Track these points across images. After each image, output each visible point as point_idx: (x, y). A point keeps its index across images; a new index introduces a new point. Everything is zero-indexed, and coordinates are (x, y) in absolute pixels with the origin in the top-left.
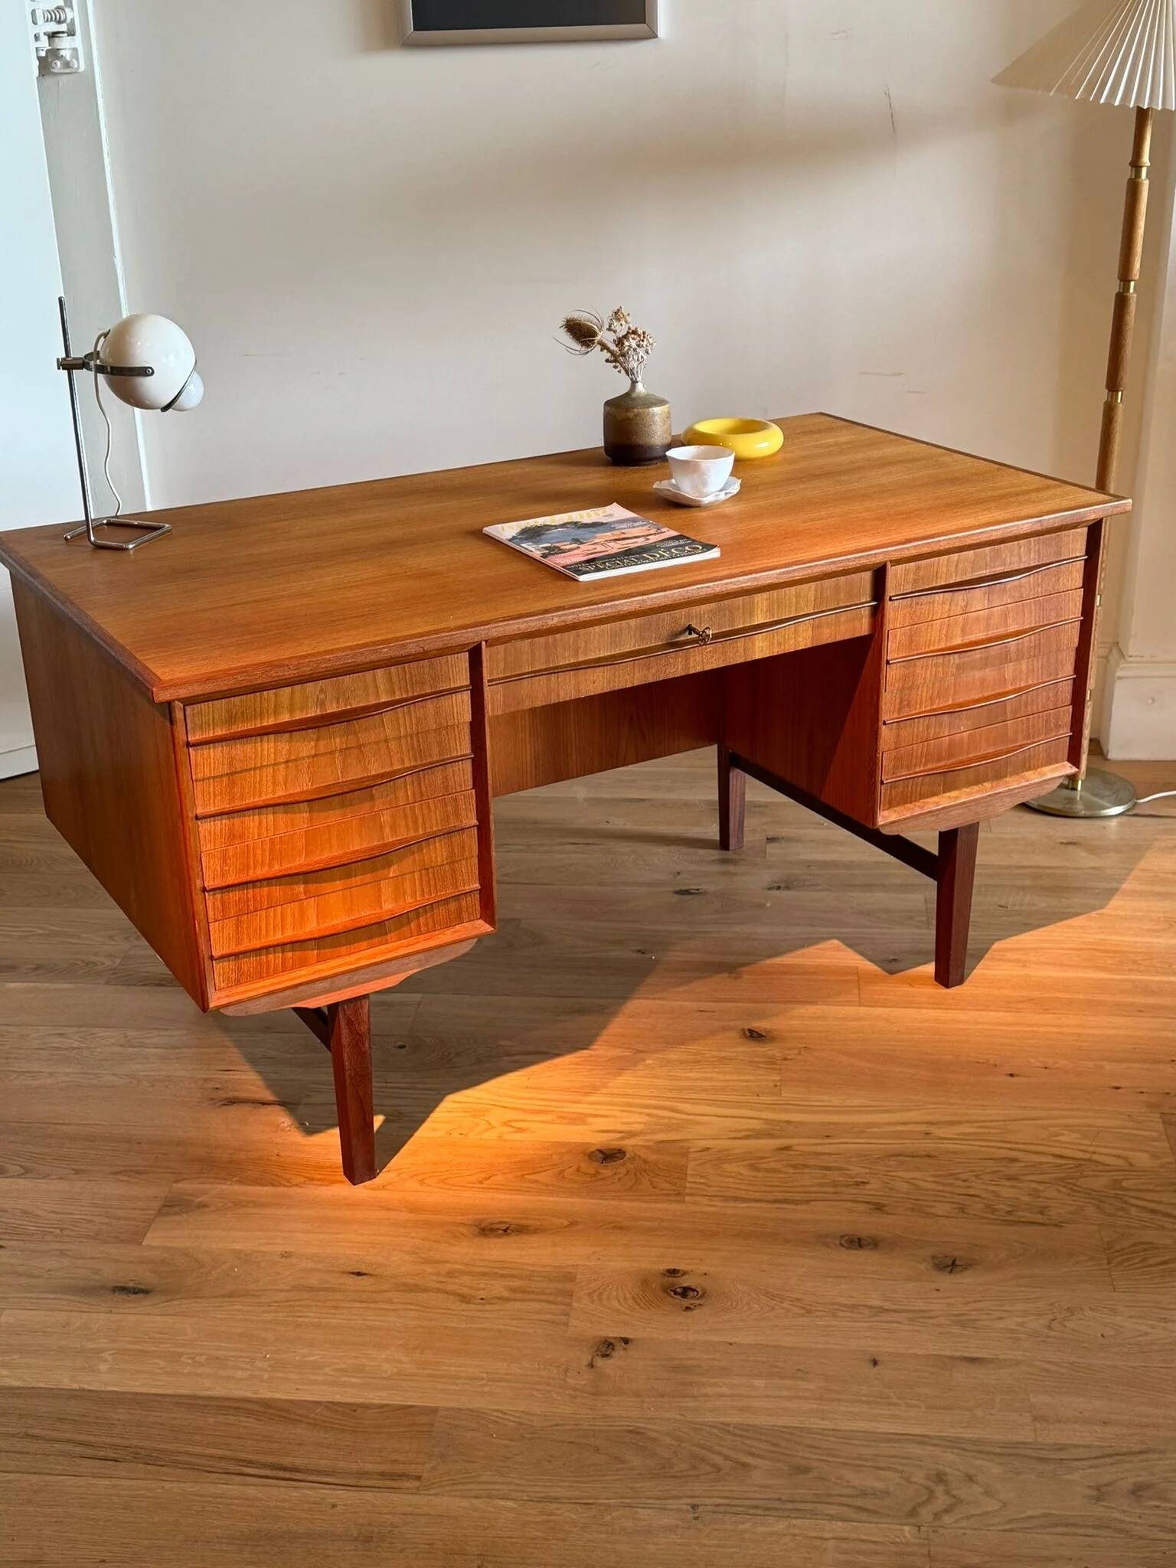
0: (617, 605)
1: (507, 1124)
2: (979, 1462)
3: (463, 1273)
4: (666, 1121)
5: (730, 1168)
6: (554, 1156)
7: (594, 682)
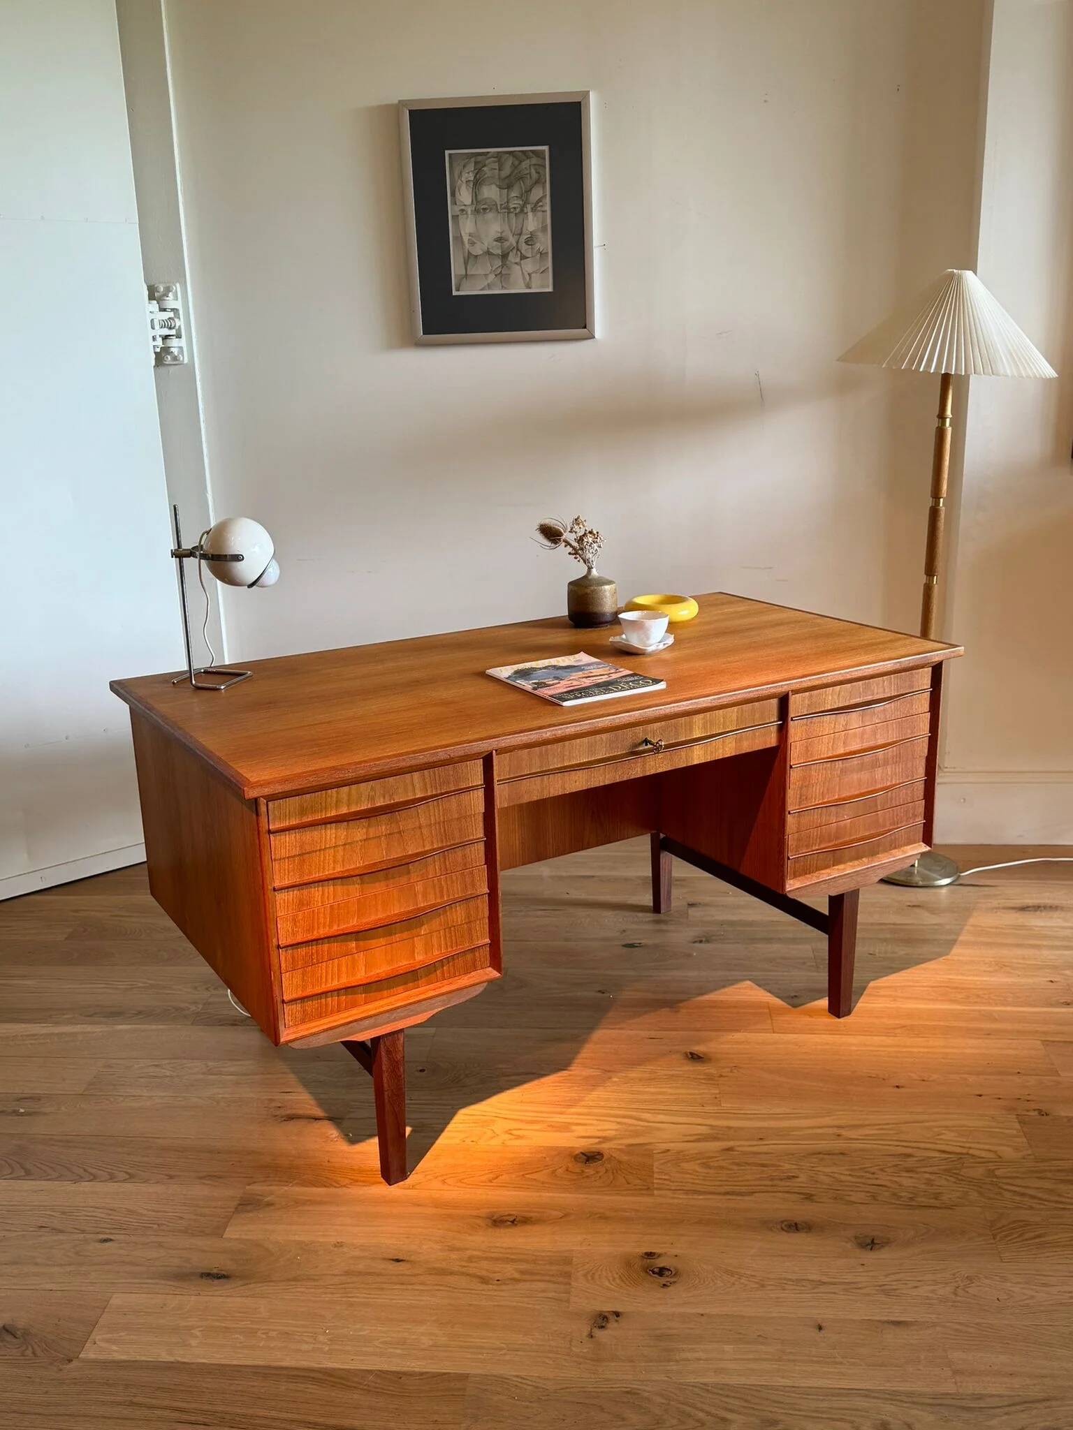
0: (594, 723)
1: (509, 1132)
2: (915, 1412)
3: (480, 1258)
4: (633, 1128)
5: (685, 1166)
6: (547, 1159)
7: (575, 782)
